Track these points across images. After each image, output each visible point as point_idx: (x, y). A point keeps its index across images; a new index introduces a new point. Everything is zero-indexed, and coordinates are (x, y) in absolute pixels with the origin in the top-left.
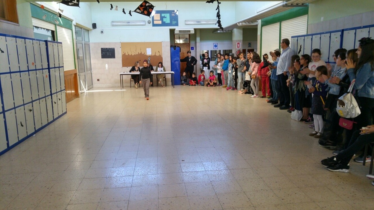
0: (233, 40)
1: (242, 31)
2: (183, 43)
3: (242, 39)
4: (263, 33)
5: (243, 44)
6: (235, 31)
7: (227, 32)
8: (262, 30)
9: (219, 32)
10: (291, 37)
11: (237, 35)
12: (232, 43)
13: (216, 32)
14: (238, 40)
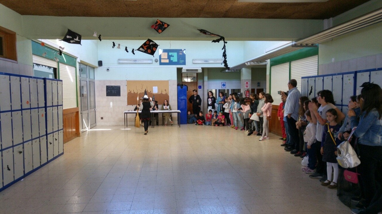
0: (241, 79)
1: (250, 71)
2: (191, 82)
3: (250, 78)
4: (272, 73)
5: (252, 83)
6: (244, 70)
7: (236, 71)
8: (271, 70)
9: (227, 71)
10: (301, 78)
11: (246, 75)
12: (241, 82)
13: (223, 72)
14: (247, 80)
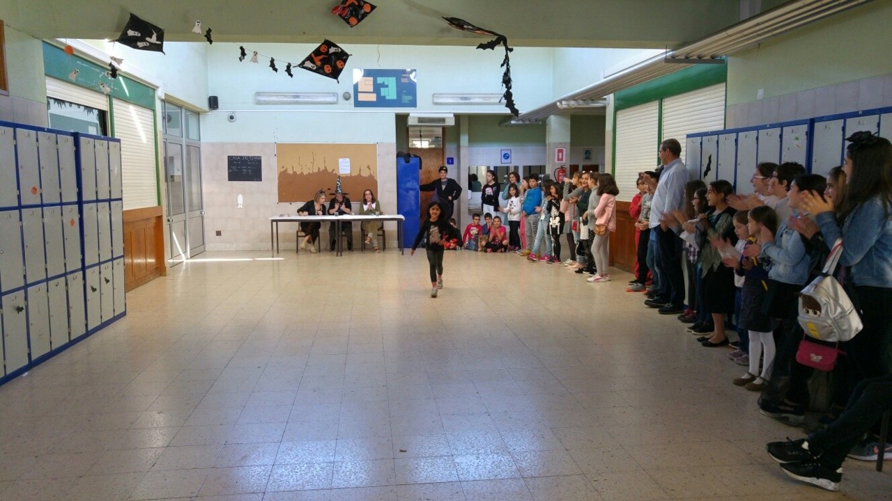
0: (547, 142)
1: (568, 122)
2: (429, 149)
3: (569, 141)
4: (617, 126)
5: (572, 151)
6: (553, 120)
7: (535, 123)
8: (618, 120)
9: (513, 122)
10: (687, 136)
11: (558, 131)
12: (545, 149)
13: (505, 124)
14: (560, 143)
